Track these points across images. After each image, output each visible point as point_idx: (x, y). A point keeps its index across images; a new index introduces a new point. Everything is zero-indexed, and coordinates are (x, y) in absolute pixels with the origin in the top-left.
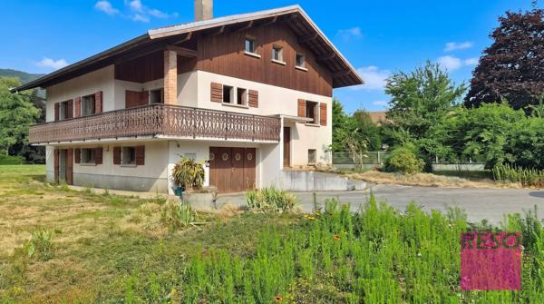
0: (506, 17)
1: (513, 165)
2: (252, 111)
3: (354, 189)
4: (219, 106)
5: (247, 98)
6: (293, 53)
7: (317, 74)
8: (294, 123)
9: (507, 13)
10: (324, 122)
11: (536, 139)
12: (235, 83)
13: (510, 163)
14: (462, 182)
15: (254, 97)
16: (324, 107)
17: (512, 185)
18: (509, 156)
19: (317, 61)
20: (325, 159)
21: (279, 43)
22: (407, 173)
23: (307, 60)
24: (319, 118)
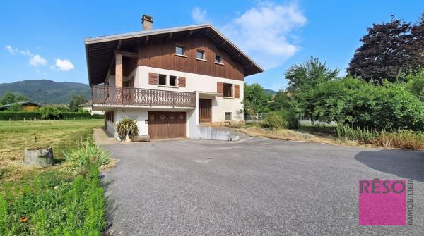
0: (372, 27)
1: (352, 125)
2: (181, 89)
3: (231, 140)
4: (156, 87)
5: (177, 81)
6: (213, 54)
7: (232, 67)
8: (214, 97)
9: (374, 25)
10: (237, 96)
11: (374, 103)
12: (169, 73)
13: (350, 123)
14: (309, 138)
15: (183, 82)
16: (237, 87)
17: (350, 142)
18: (349, 118)
19: (232, 59)
20: (238, 118)
21: (202, 48)
22: (274, 129)
23: (224, 59)
24: (233, 94)
